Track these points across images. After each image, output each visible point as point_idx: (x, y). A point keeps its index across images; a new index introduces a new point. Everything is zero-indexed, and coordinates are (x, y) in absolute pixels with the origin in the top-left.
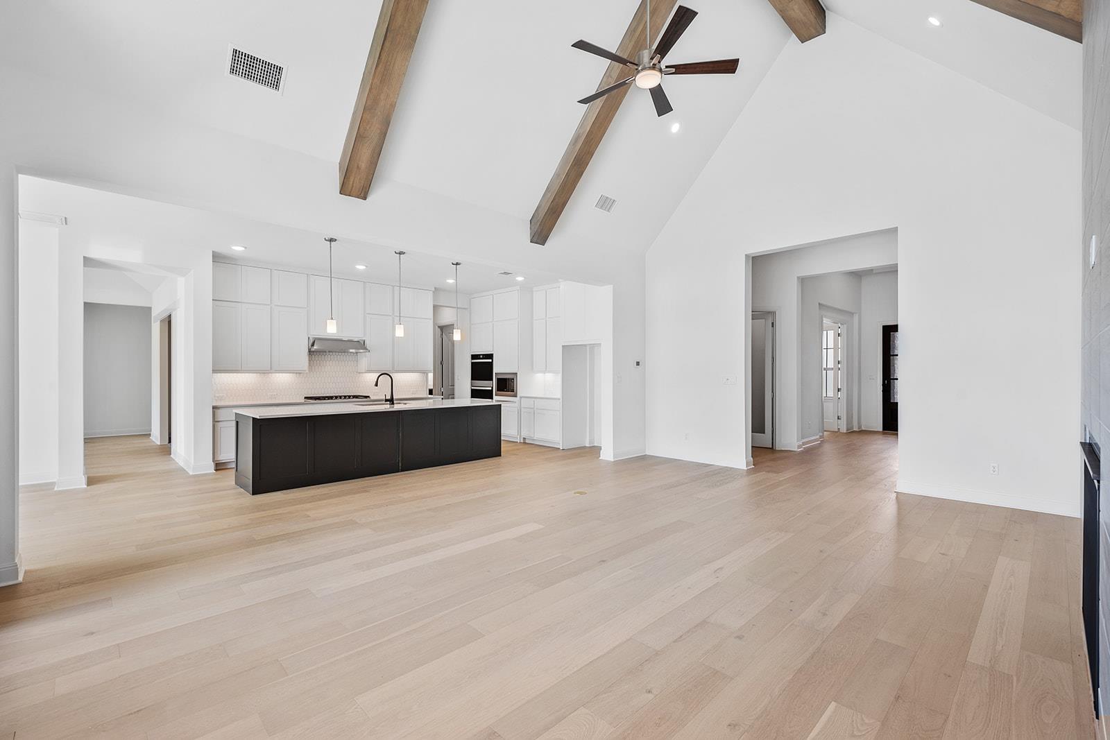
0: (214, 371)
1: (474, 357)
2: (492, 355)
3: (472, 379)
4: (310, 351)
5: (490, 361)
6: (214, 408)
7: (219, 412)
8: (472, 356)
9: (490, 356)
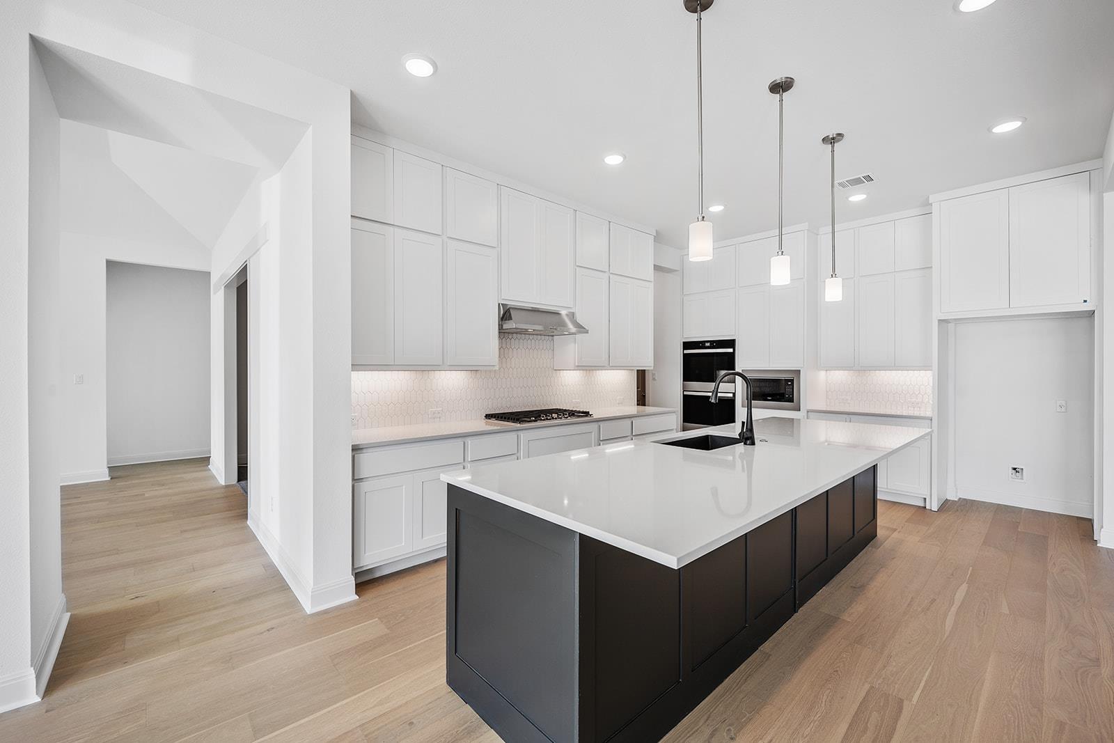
0: (356, 367)
1: (687, 345)
2: (733, 341)
3: (684, 381)
4: (502, 332)
5: (731, 350)
6: (356, 449)
7: (364, 457)
8: (684, 343)
9: (731, 343)
